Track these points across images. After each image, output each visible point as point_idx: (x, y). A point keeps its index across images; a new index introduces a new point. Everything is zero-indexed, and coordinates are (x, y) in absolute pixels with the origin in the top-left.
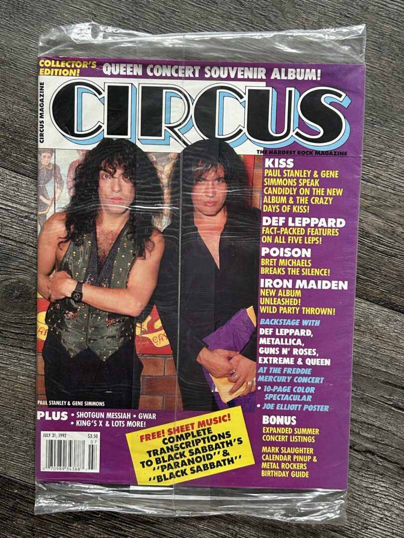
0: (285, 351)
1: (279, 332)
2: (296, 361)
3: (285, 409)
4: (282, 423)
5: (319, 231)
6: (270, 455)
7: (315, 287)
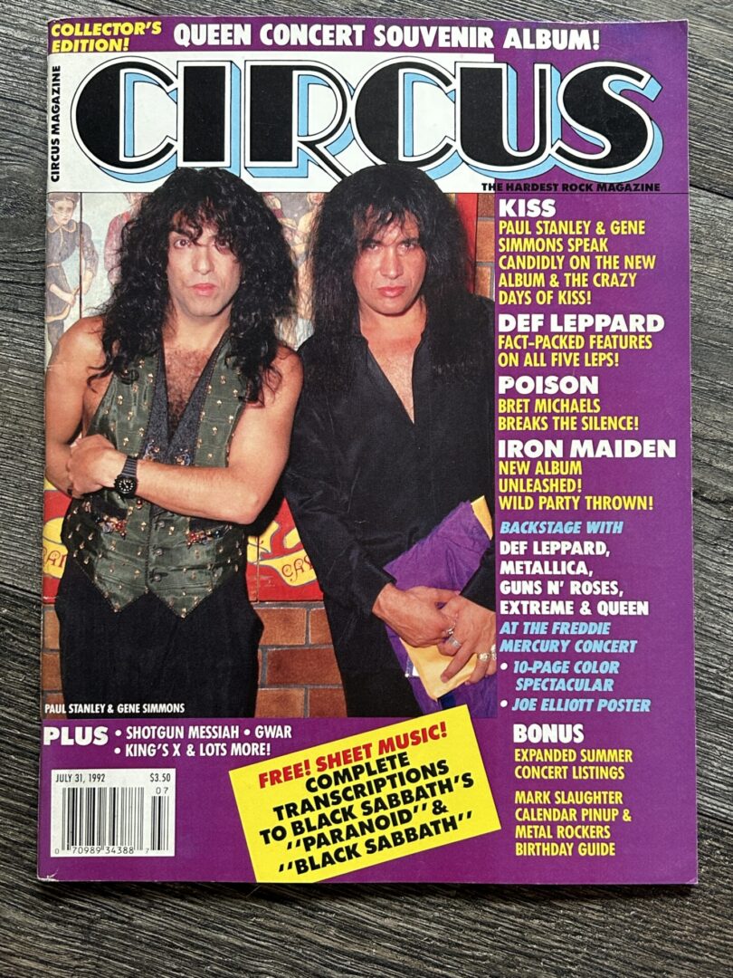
0: (553, 588)
1: (540, 549)
2: (576, 607)
3: (559, 709)
4: (554, 740)
5: (612, 340)
6: (532, 810)
7: (609, 454)
